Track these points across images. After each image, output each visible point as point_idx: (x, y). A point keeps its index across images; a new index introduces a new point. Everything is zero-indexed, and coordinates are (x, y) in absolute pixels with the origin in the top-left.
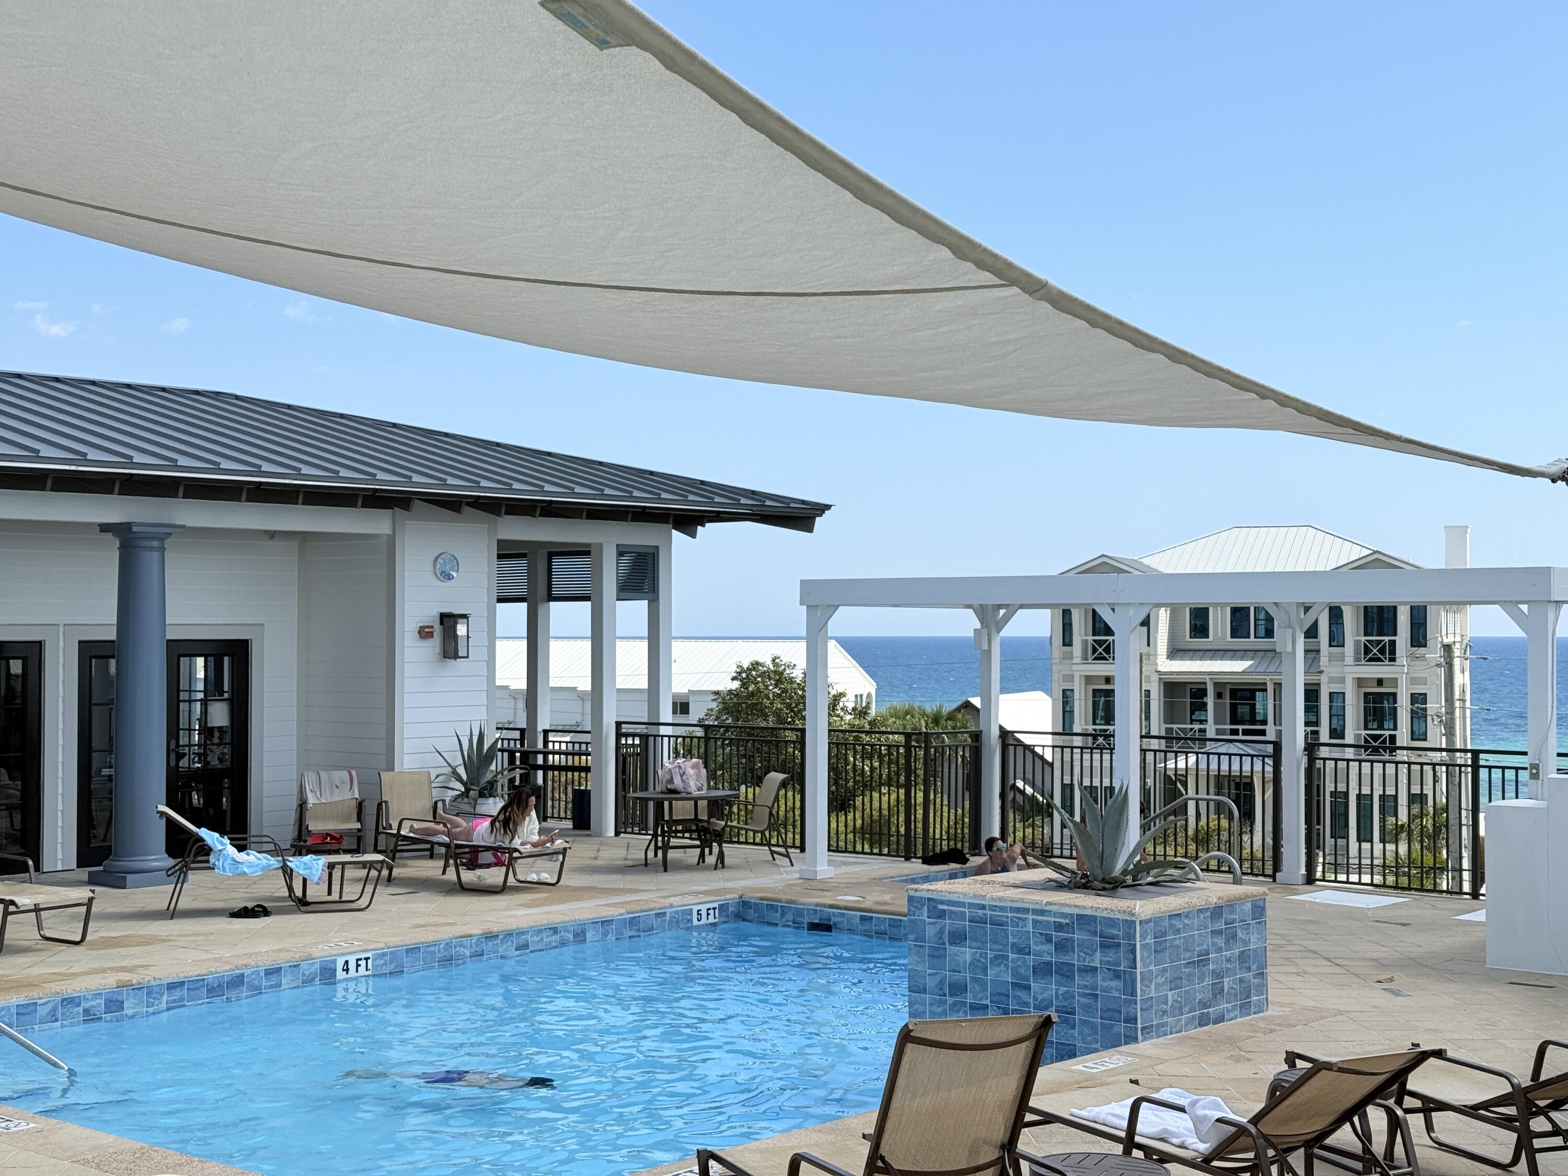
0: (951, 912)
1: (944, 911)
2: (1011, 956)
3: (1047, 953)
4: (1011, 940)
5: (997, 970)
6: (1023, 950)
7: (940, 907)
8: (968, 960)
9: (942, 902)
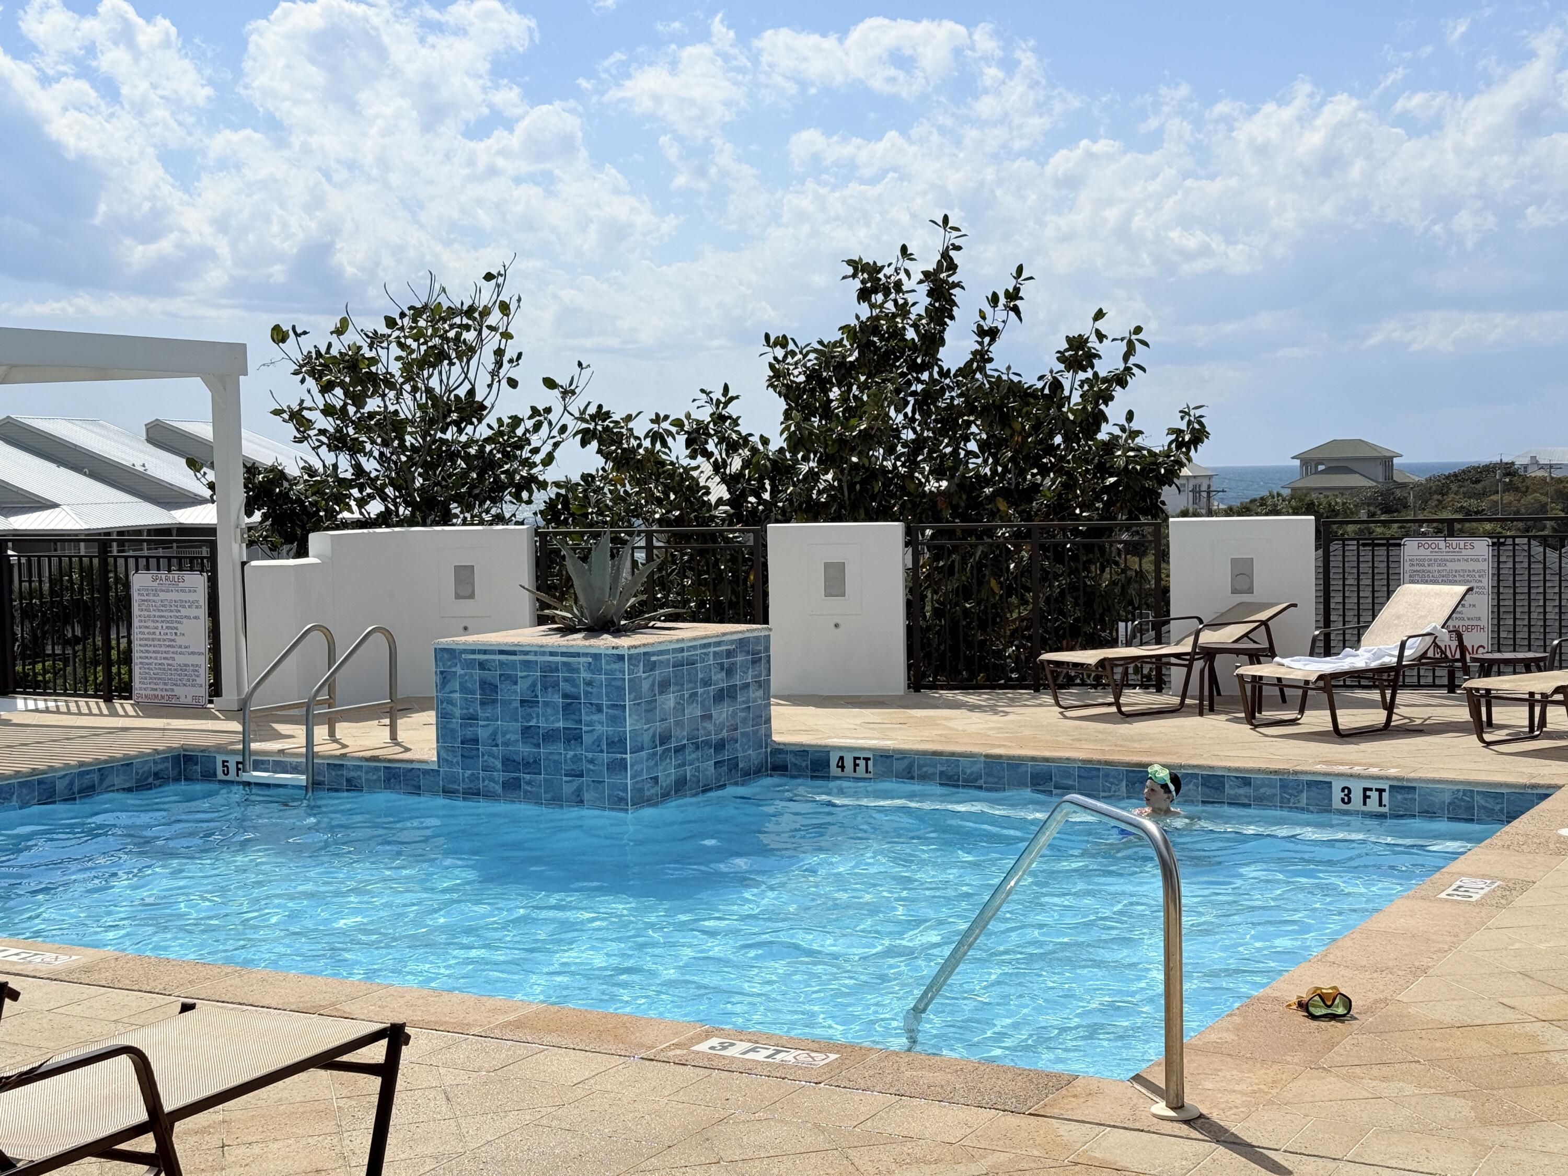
0: (661, 662)
1: (655, 662)
2: (700, 691)
3: (720, 680)
4: (700, 676)
5: (691, 707)
6: (707, 683)
7: (654, 658)
8: (672, 705)
9: (654, 654)
